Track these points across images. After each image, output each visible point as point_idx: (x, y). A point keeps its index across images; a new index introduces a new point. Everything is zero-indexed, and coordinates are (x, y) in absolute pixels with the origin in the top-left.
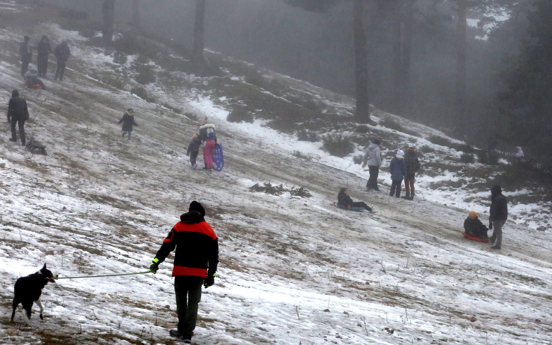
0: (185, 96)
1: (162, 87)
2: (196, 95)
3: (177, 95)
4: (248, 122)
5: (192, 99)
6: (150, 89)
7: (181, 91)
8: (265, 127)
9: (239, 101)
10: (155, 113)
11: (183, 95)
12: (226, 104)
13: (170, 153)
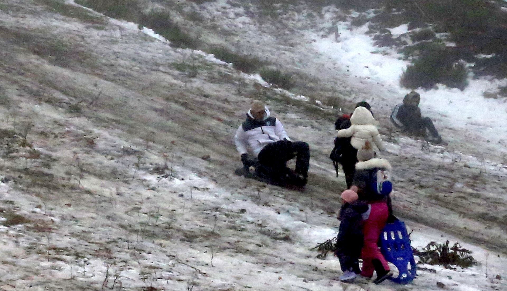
0: (305, 28)
1: (247, 8)
2: (334, 24)
3: (285, 26)
4: (453, 86)
5: (322, 33)
6: (216, 13)
7: (297, 17)
8: (495, 97)
9: (438, 35)
10: (176, 72)
11: (299, 25)
12: (405, 43)
13: (159, 170)
